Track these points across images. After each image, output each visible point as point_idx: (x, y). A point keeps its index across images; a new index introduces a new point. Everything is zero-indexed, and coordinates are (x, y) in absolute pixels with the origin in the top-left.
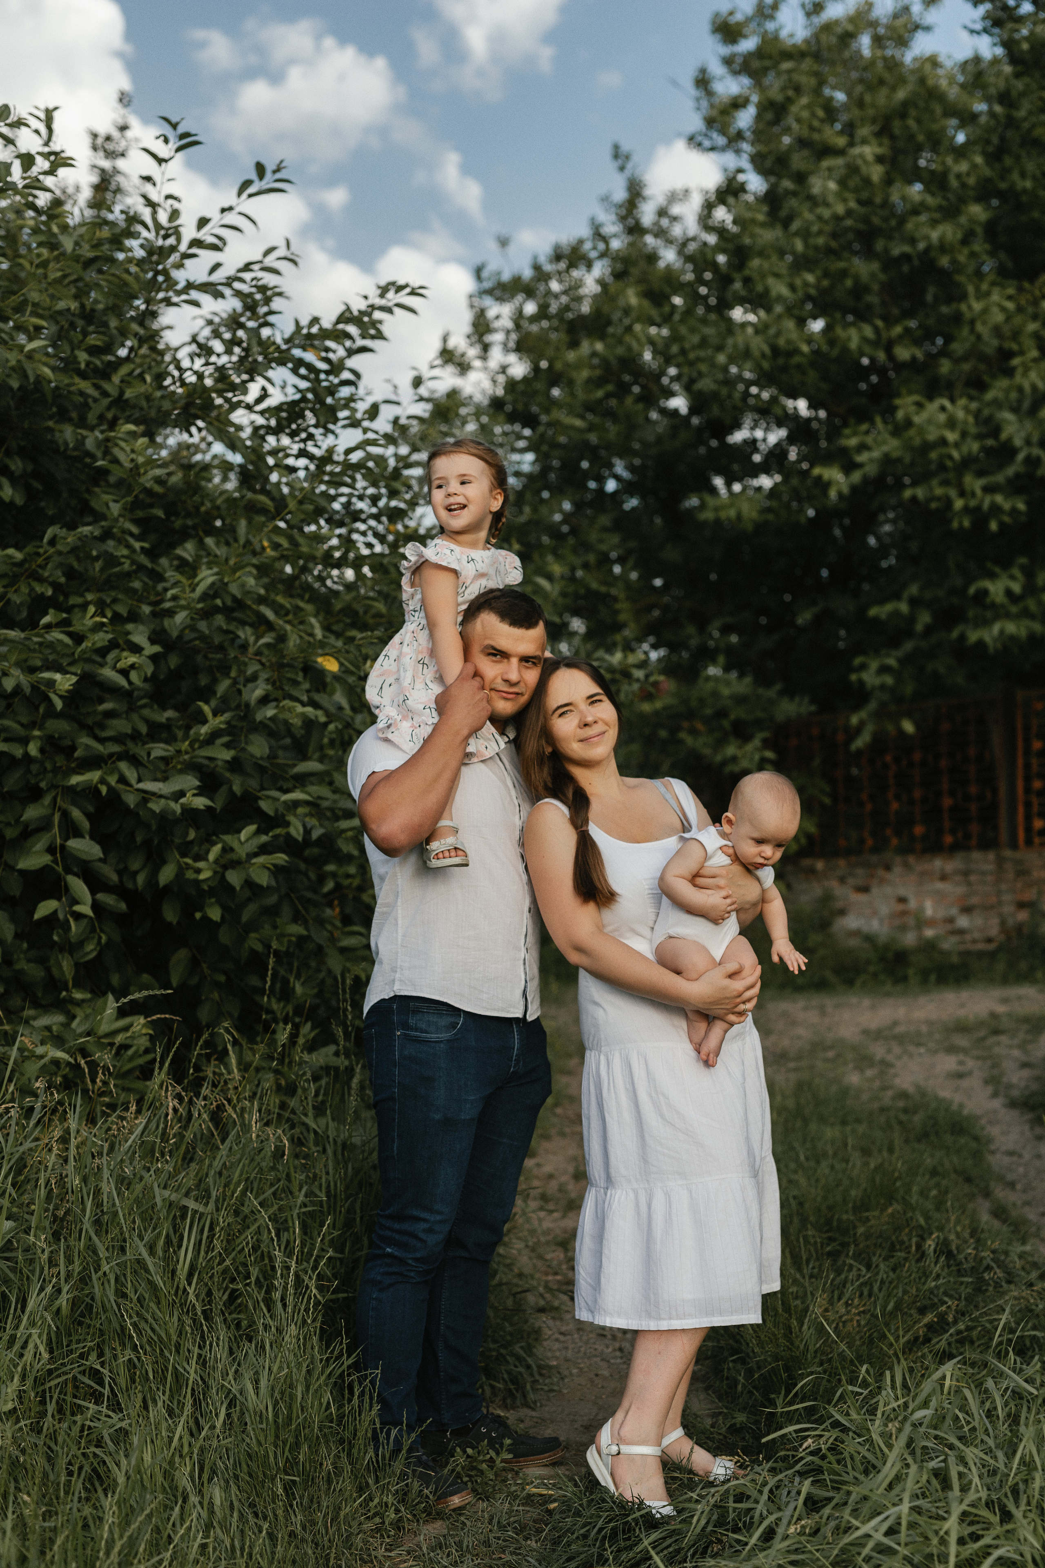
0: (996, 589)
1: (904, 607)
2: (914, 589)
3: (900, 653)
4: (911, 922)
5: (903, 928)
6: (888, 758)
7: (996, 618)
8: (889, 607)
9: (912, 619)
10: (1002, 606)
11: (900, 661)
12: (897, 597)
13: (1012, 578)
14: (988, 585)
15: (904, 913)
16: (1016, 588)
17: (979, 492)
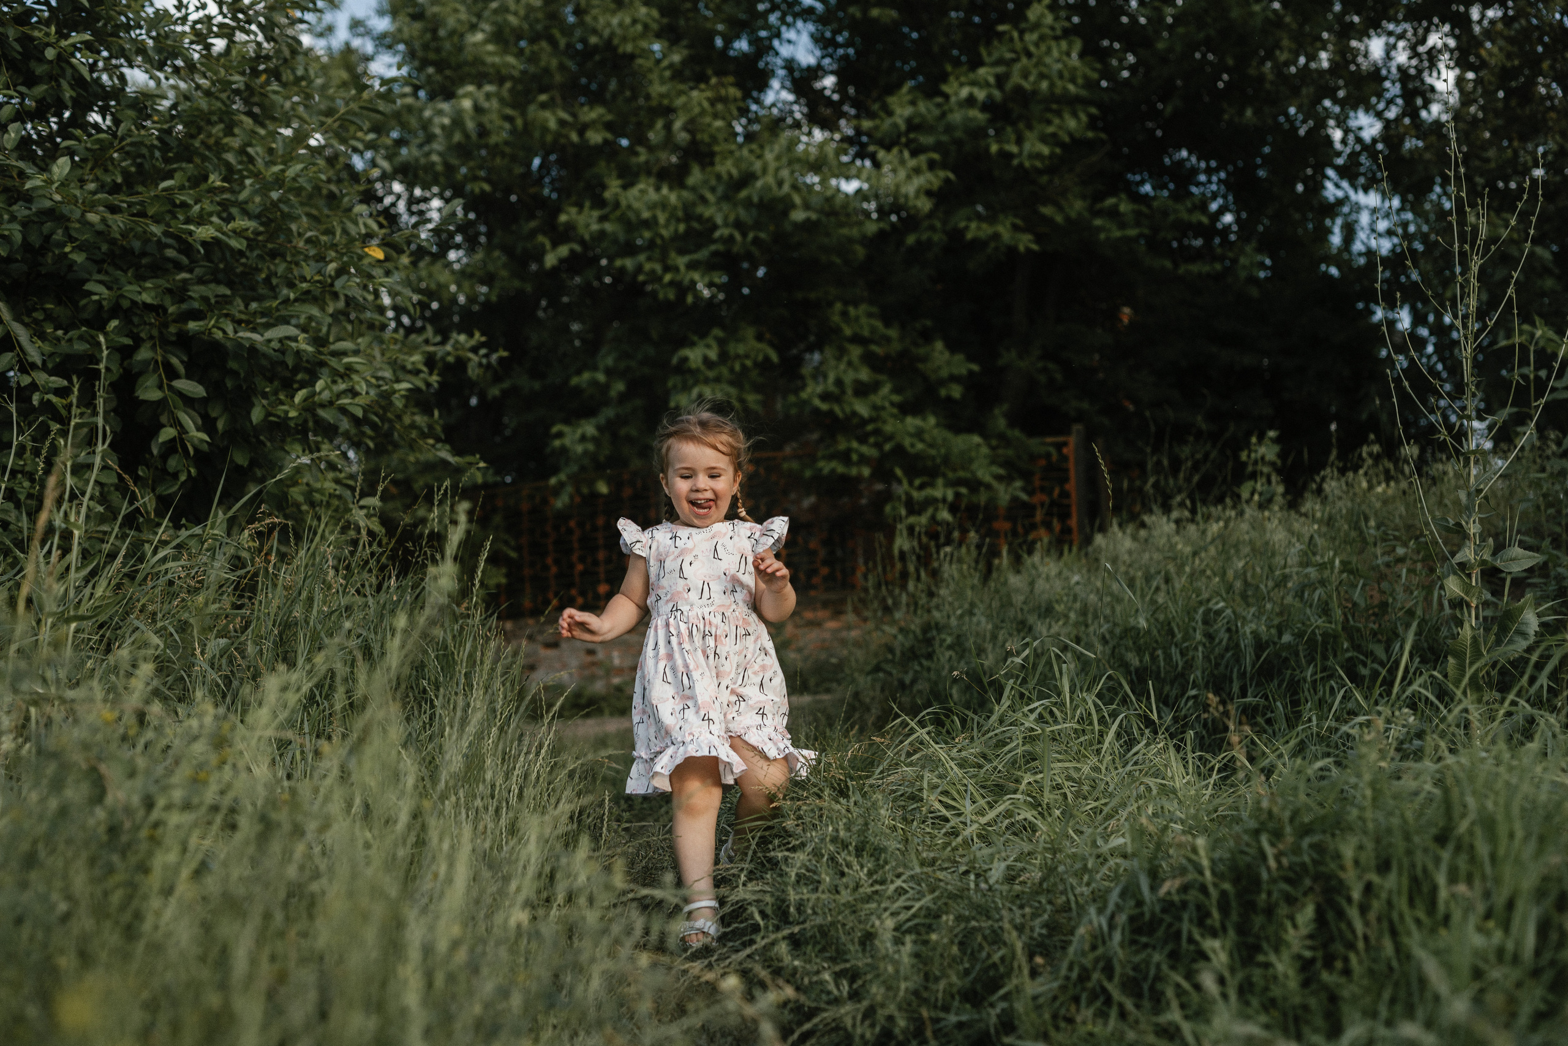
0: (694, 355)
1: (601, 377)
2: (610, 361)
3: (601, 419)
4: (600, 672)
5: (593, 678)
6: (572, 524)
7: (696, 383)
8: (586, 376)
9: (606, 387)
10: (698, 370)
11: (599, 428)
12: (595, 368)
13: (708, 346)
14: (687, 352)
15: (593, 664)
16: (713, 355)
17: (682, 268)
